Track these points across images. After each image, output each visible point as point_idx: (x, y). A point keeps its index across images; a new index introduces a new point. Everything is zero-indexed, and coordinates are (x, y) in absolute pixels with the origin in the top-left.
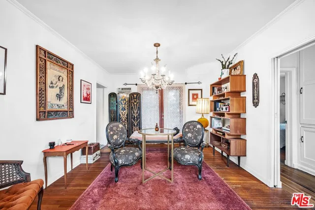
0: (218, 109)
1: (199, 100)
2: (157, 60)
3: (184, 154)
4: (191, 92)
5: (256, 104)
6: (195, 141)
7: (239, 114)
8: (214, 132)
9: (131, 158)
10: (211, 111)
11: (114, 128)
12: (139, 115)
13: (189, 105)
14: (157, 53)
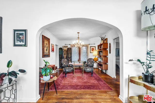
0: (100, 54)
1: (94, 51)
2: (78, 38)
3: (87, 69)
4: (91, 48)
5: (110, 53)
6: (91, 65)
7: (106, 56)
8: (99, 63)
9: (70, 69)
10: (98, 55)
11: (64, 61)
12: (71, 56)
13: (90, 53)
14: (78, 36)
